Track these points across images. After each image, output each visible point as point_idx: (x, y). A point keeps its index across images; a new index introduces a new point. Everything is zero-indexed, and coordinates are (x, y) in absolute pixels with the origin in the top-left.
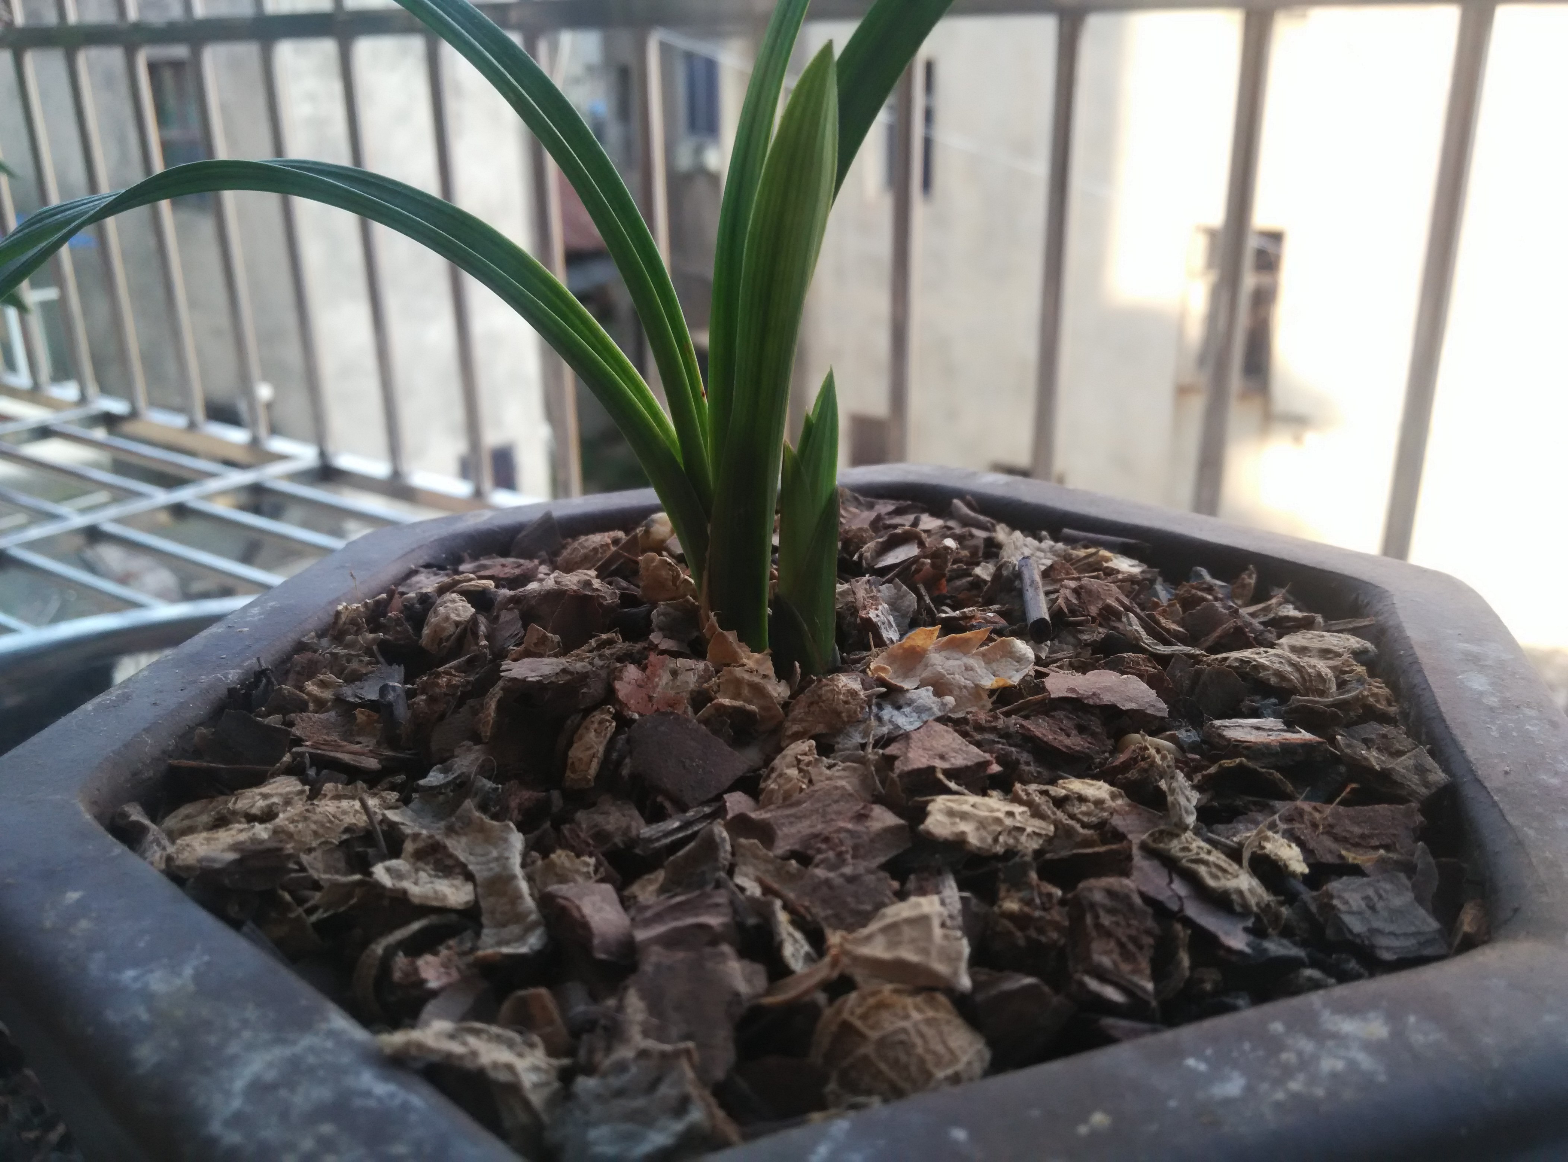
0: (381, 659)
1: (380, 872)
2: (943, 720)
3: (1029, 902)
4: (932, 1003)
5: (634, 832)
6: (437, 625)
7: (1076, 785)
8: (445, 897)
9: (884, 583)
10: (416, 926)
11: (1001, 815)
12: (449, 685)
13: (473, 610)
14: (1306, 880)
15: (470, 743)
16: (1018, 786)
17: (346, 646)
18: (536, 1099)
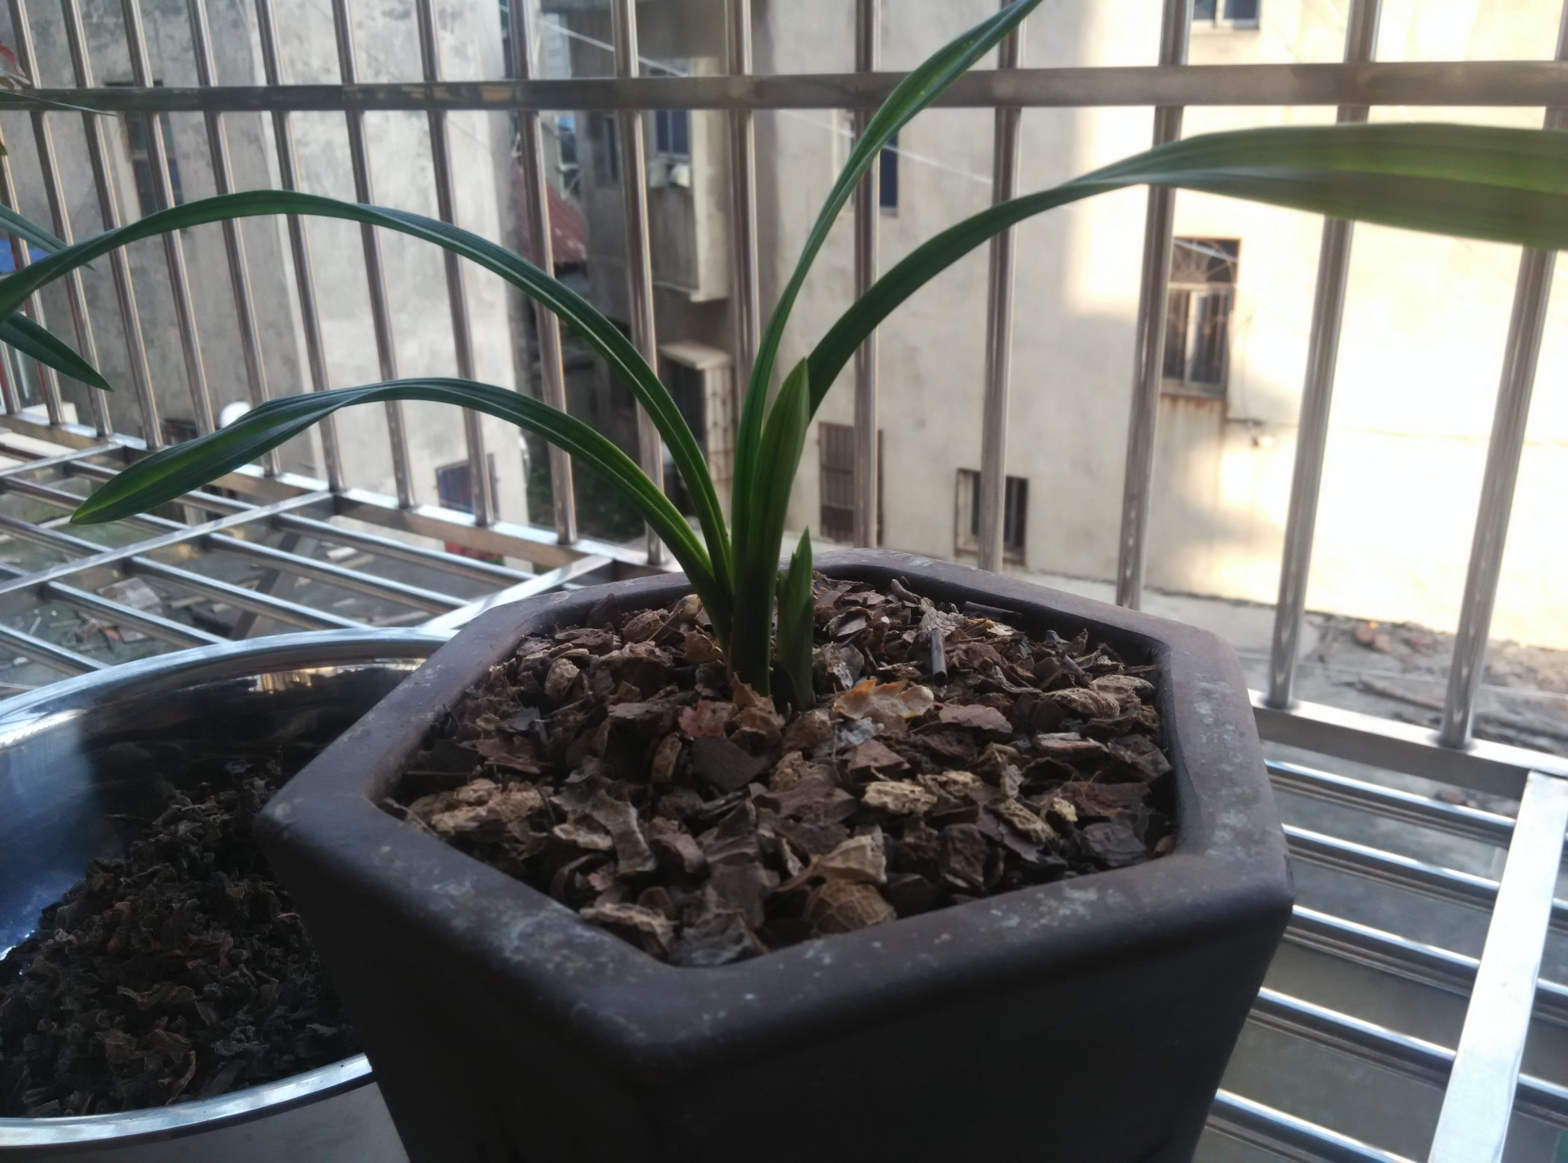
0: (520, 703)
1: (557, 830)
2: (878, 738)
3: (920, 838)
4: (867, 889)
5: (698, 808)
6: (557, 680)
7: (953, 775)
8: (597, 844)
9: (843, 647)
10: (583, 859)
11: (907, 792)
12: (575, 720)
13: (578, 670)
14: (1076, 824)
15: (589, 757)
16: (919, 776)
17: (497, 695)
18: (664, 940)
